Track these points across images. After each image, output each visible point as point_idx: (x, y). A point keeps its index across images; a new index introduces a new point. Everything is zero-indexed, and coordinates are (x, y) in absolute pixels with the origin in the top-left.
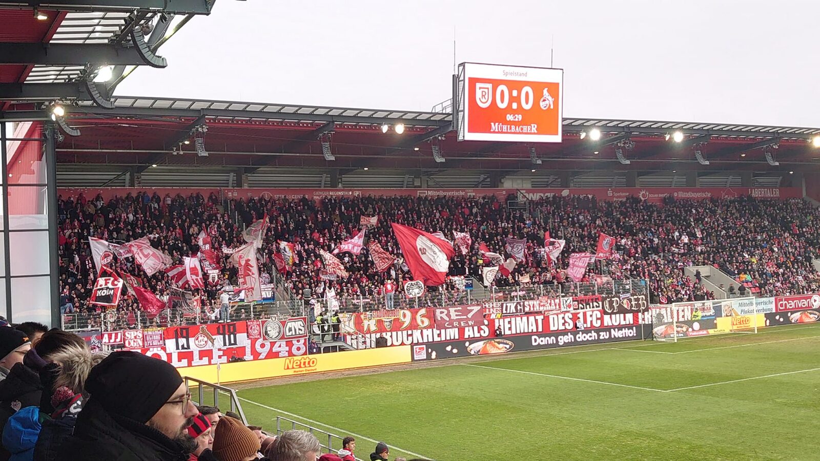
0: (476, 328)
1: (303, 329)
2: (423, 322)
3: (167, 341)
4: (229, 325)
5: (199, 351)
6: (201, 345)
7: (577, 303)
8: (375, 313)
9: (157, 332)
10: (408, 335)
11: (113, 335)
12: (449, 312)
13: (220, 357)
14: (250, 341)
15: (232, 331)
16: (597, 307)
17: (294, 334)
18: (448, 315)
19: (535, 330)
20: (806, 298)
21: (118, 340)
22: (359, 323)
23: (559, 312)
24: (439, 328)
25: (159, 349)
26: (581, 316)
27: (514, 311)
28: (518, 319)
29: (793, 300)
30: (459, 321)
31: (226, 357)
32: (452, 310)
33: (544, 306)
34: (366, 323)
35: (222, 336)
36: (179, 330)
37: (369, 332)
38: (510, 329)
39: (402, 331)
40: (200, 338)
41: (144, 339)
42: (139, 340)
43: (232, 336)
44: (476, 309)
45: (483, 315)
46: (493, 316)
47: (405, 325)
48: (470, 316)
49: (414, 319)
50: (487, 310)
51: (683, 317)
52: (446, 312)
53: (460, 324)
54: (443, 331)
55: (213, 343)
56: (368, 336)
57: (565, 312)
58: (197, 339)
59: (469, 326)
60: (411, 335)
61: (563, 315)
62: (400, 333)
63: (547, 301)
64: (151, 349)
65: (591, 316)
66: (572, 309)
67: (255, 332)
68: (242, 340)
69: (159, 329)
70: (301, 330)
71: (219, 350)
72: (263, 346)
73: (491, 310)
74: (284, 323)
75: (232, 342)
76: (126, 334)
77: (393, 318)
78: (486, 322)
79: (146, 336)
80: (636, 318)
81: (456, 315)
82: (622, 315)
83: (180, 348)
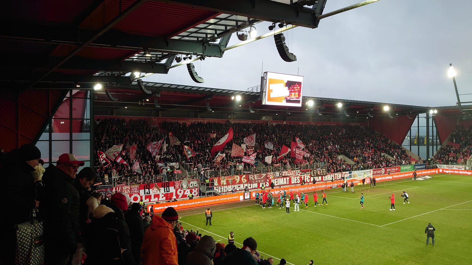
0: (264, 183)
1: (197, 184)
2: (244, 181)
3: (140, 190)
4: (167, 183)
5: (154, 195)
6: (155, 192)
7: (301, 172)
8: (226, 177)
9: (136, 187)
10: (238, 187)
11: (117, 188)
12: (254, 176)
13: (162, 197)
14: (175, 190)
15: (168, 185)
16: (308, 174)
17: (193, 186)
18: (254, 178)
19: (286, 184)
20: (380, 170)
21: (119, 190)
22: (219, 182)
23: (295, 176)
24: (250, 184)
25: (137, 194)
26: (303, 178)
27: (279, 176)
28: (280, 179)
29: (376, 170)
30: (258, 180)
31: (165, 197)
32: (255, 175)
33: (289, 173)
34: (222, 181)
35: (163, 188)
36: (146, 186)
37: (223, 185)
38: (277, 183)
39: (236, 185)
40: (154, 189)
41: (130, 190)
42: (128, 190)
43: (168, 188)
44: (264, 175)
45: (267, 178)
46: (271, 178)
47: (237, 182)
48: (262, 178)
49: (241, 179)
50: (269, 175)
51: (339, 177)
52: (253, 176)
53: (258, 181)
54: (252, 184)
55: (160, 191)
56: (223, 187)
57: (297, 176)
58: (153, 189)
59: (261, 182)
60: (240, 186)
61: (296, 177)
62: (235, 185)
63: (291, 172)
64: (134, 195)
65: (306, 177)
66: (299, 174)
67: (177, 186)
68: (172, 190)
69: (137, 185)
70: (196, 185)
71: (162, 194)
72: (180, 192)
73: (270, 175)
74: (189, 182)
75: (168, 190)
76: (123, 187)
77: (233, 179)
78: (268, 181)
79: (131, 188)
80: (322, 178)
81: (257, 178)
82: (317, 177)
83: (146, 193)
